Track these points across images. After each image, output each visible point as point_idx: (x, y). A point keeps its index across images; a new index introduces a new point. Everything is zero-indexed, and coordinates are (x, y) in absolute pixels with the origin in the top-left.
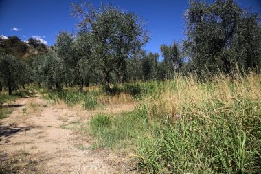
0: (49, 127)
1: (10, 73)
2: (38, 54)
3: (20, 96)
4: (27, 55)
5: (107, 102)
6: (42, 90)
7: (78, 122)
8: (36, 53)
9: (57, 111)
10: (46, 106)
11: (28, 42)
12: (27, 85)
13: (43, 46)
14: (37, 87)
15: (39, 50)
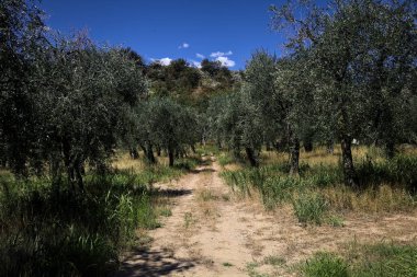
0: (226, 265)
1: (171, 131)
2: (218, 87)
3: (187, 169)
4: (199, 90)
5: (348, 206)
6: (223, 154)
7: (282, 261)
8: (214, 85)
9: (244, 220)
10: (226, 199)
11: (200, 67)
12: (198, 144)
13: (226, 71)
14: (215, 148)
15: (220, 79)
